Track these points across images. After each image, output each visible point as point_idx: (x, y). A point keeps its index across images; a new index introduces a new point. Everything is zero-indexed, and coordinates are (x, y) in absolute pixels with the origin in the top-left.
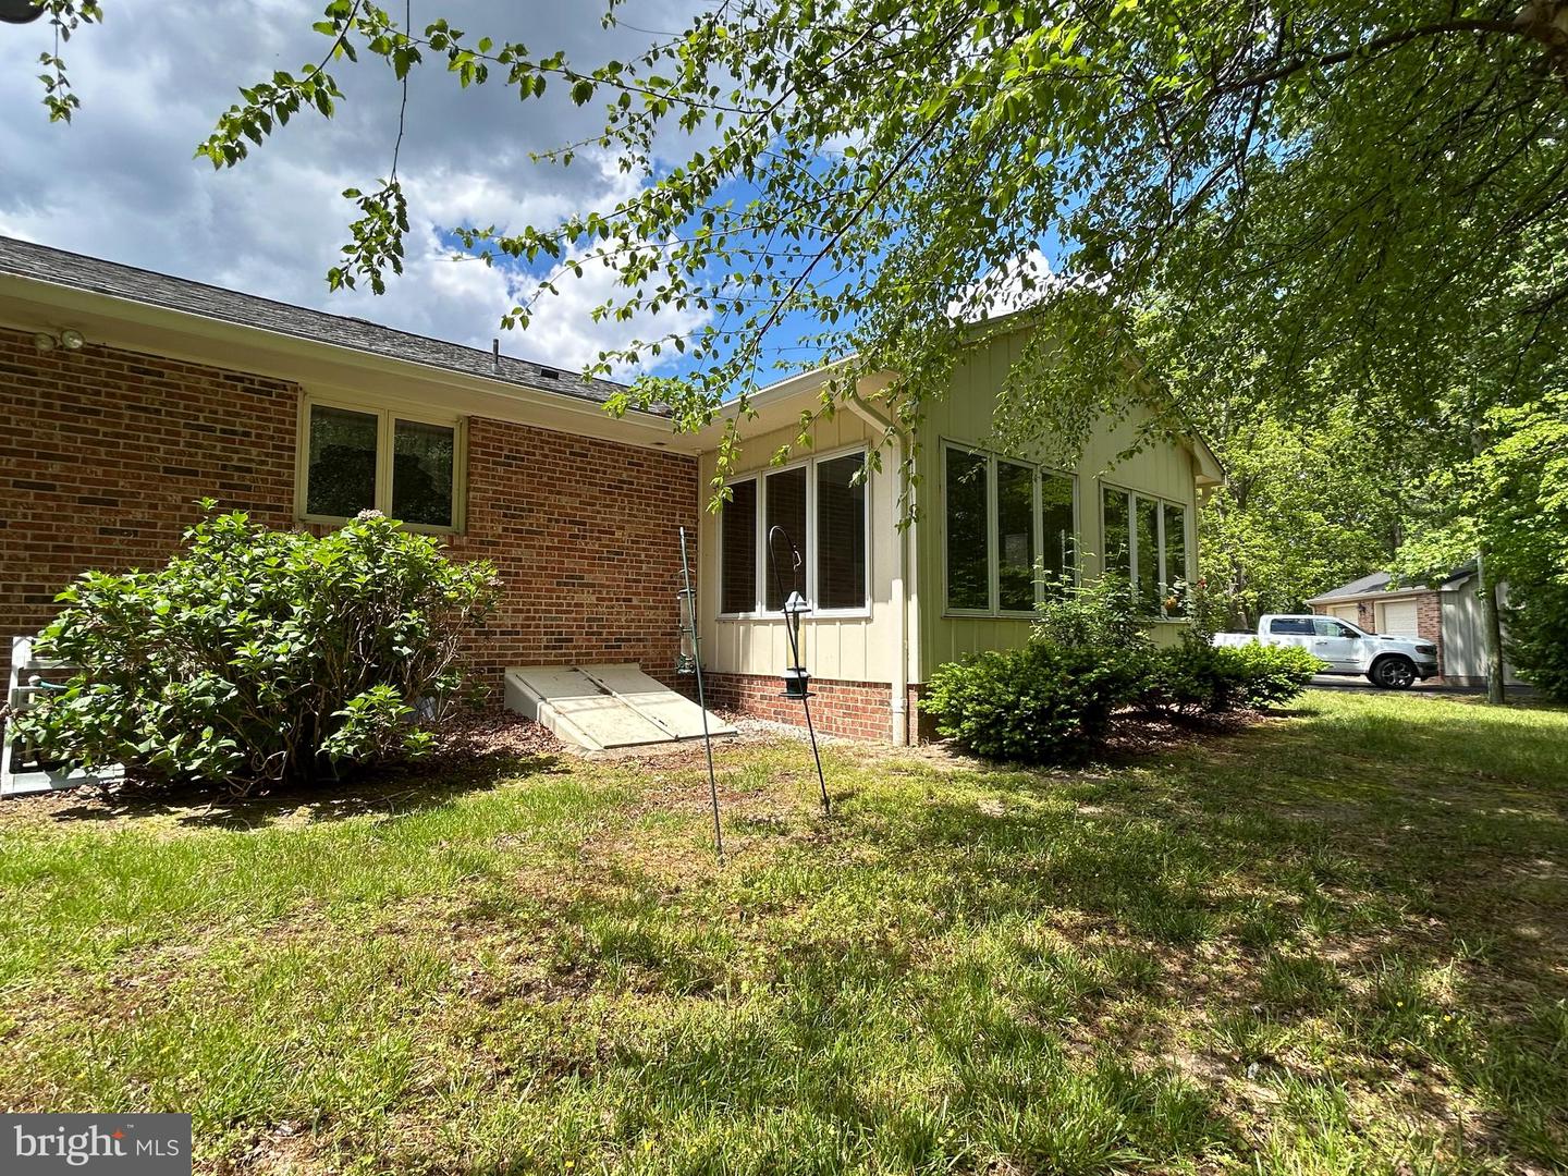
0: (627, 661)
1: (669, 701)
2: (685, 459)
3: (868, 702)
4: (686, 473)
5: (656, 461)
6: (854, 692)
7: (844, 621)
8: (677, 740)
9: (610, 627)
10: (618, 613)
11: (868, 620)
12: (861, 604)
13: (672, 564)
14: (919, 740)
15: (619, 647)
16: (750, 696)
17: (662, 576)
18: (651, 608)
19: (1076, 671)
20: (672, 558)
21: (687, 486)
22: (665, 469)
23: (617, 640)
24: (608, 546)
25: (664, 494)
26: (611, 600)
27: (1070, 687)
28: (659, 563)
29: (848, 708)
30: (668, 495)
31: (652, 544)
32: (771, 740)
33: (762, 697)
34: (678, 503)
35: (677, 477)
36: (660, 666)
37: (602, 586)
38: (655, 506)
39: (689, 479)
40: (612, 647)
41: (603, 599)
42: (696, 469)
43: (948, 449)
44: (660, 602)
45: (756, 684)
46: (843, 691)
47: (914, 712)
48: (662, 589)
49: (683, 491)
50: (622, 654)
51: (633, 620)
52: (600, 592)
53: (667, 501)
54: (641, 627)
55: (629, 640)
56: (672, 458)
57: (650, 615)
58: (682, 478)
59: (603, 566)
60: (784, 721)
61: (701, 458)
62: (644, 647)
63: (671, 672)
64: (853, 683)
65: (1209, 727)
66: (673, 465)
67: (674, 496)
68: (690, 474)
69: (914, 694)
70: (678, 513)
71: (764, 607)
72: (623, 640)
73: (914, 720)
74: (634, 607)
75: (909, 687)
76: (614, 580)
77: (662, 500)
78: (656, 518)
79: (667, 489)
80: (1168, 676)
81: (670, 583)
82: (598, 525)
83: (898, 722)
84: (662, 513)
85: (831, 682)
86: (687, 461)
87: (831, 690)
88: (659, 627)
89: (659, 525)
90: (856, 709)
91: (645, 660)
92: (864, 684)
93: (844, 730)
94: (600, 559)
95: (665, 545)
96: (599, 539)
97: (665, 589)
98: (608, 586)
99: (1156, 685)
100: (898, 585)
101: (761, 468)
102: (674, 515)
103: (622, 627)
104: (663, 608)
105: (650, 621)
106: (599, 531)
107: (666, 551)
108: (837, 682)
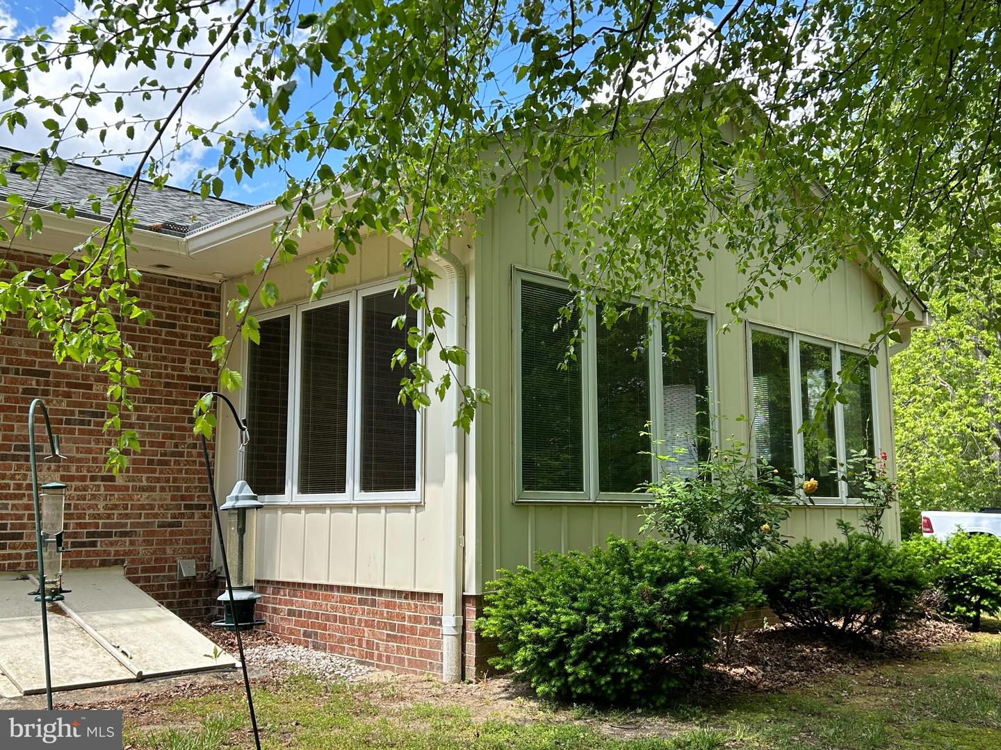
0: (104, 564)
1: (149, 621)
2: (201, 287)
3: (416, 619)
4: (202, 305)
5: (159, 290)
6: (400, 606)
7: (390, 507)
8: (141, 678)
9: (81, 516)
10: (94, 497)
11: (419, 506)
12: (411, 486)
13: (177, 429)
14: (478, 672)
15: (94, 544)
16: (275, 611)
17: (162, 445)
18: (143, 489)
19: (661, 581)
20: (176, 419)
21: (203, 322)
22: (170, 300)
23: (90, 535)
24: (80, 405)
25: (168, 334)
26: (83, 479)
27: (651, 603)
28: (158, 427)
29: (393, 627)
30: (175, 335)
31: (148, 401)
32: (282, 674)
33: (291, 613)
34: (190, 345)
35: (188, 311)
36: (154, 569)
37: (71, 460)
38: (154, 349)
39: (207, 314)
40: (83, 544)
41: (71, 479)
42: (218, 299)
43: (524, 283)
44: (158, 480)
45: (284, 595)
46: (388, 605)
47: (471, 632)
48: (160, 463)
49: (198, 329)
50: (97, 554)
51: (115, 507)
52: (67, 469)
53: (173, 343)
54: (127, 516)
55: (109, 535)
56: (181, 285)
57: (143, 498)
58: (196, 312)
59: (72, 432)
60: (316, 647)
61: (225, 285)
62: (132, 543)
63: (170, 578)
64: (400, 593)
65: (882, 649)
66: (184, 294)
67: (183, 336)
68: (208, 306)
69: (471, 608)
70: (188, 359)
71: (295, 489)
72: (100, 535)
73: (471, 645)
74: (116, 488)
75: (465, 599)
76: (89, 451)
77: (165, 342)
78: (156, 366)
79: (174, 326)
80: (819, 581)
81: (173, 454)
82: (67, 376)
83: (449, 647)
84: (164, 359)
85: (373, 591)
86: (205, 289)
87: (374, 603)
88: (155, 516)
89: (160, 375)
90: (402, 628)
91: (133, 561)
92: (413, 595)
93: (388, 658)
94: (68, 422)
95: (167, 402)
96: (68, 395)
97: (167, 463)
98: (79, 460)
99: (804, 593)
100: (452, 461)
101: (295, 301)
102: (184, 361)
103: (99, 516)
104: (163, 489)
105: (142, 507)
106: (69, 385)
107: (170, 411)
108: (381, 592)
